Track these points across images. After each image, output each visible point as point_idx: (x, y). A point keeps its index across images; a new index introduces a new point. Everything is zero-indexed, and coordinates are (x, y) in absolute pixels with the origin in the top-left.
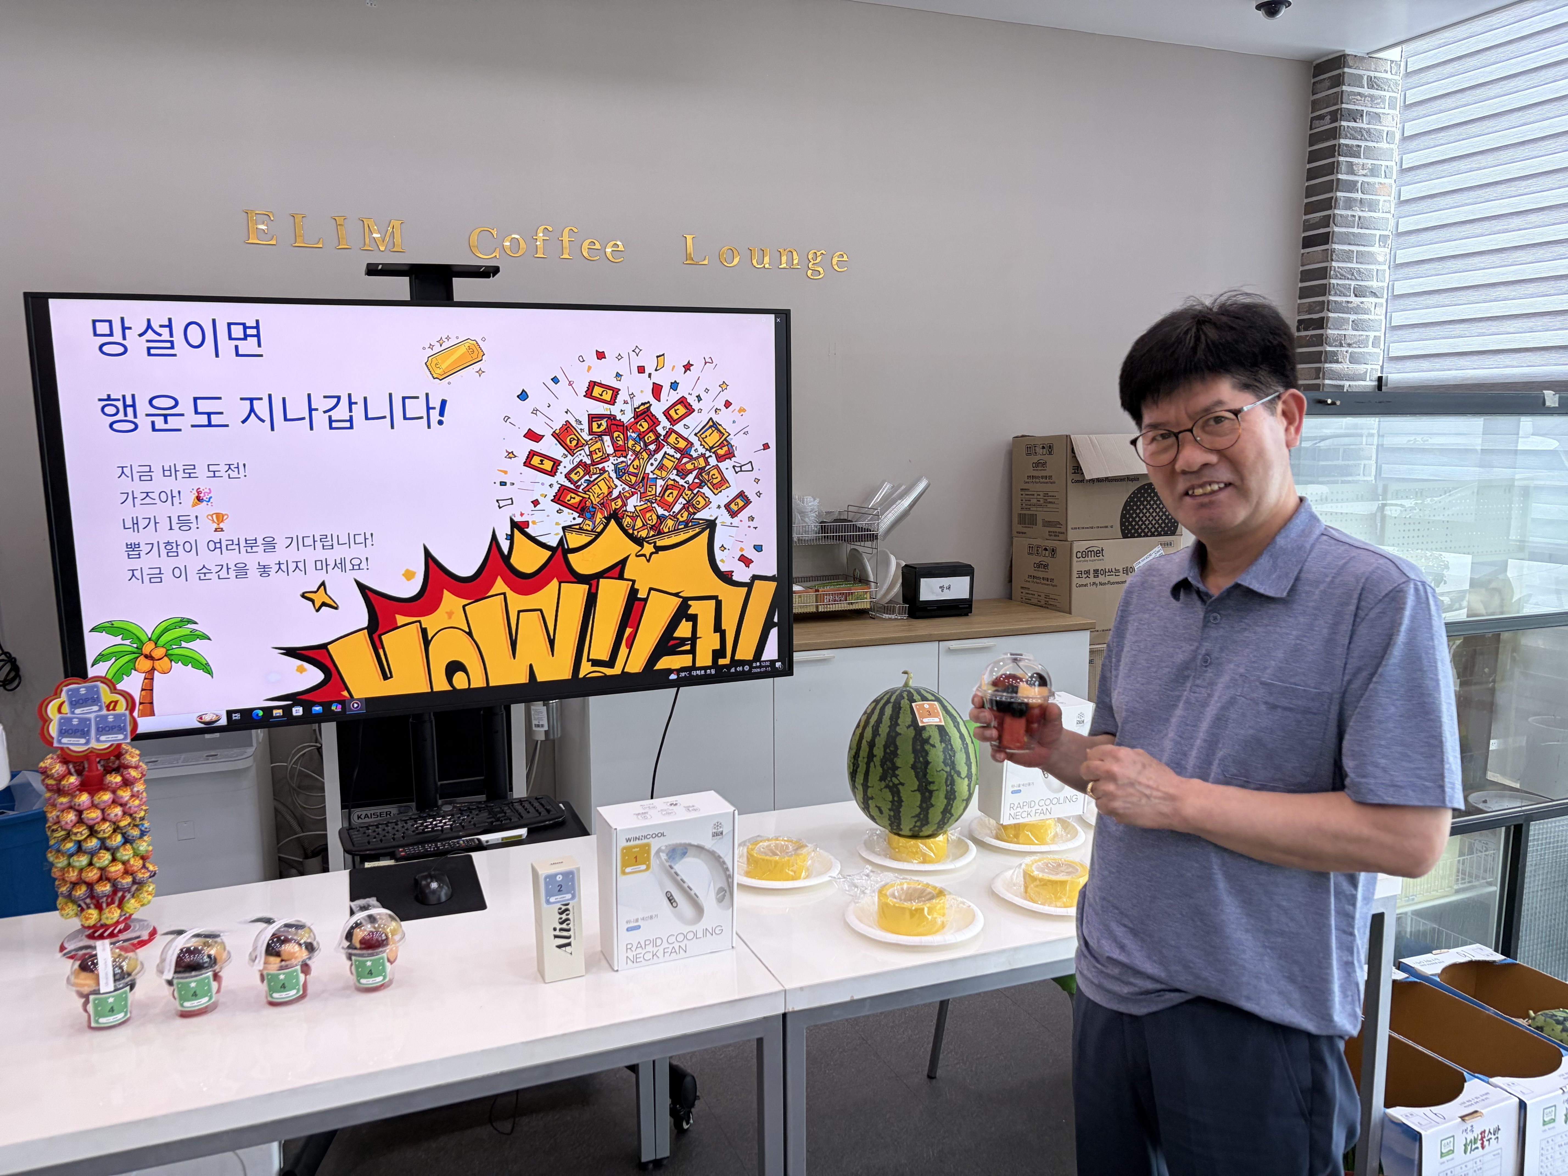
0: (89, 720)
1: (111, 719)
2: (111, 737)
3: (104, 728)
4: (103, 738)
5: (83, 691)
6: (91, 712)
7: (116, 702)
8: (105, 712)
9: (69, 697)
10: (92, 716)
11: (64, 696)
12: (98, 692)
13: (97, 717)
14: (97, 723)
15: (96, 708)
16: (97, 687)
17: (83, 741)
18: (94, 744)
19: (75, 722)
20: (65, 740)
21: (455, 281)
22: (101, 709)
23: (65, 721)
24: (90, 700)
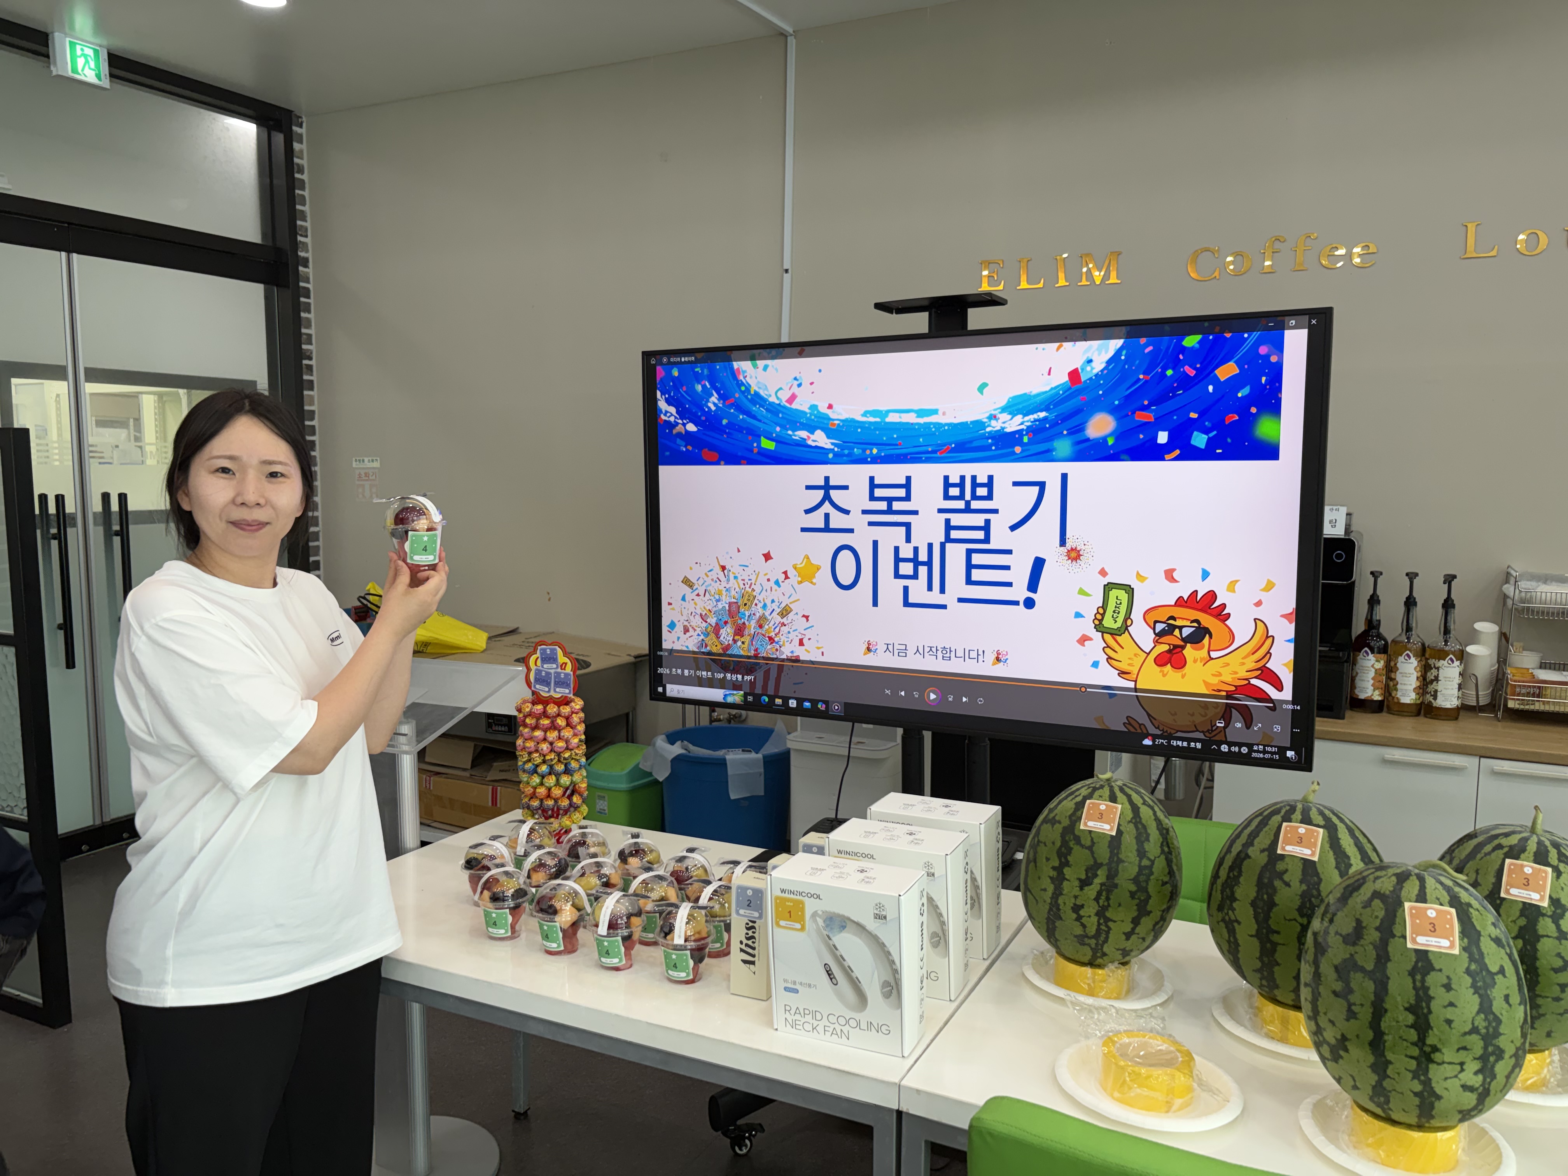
0: (550, 674)
1: (562, 676)
2: (562, 690)
3: (560, 683)
4: (558, 690)
5: (548, 651)
6: (550, 668)
7: (566, 664)
8: (559, 670)
9: (541, 654)
10: (552, 671)
11: (538, 654)
12: (556, 654)
13: (555, 673)
14: (555, 677)
15: (554, 666)
16: (555, 649)
17: (547, 689)
18: (552, 693)
19: (543, 674)
20: (538, 686)
21: (971, 311)
22: (557, 668)
23: (538, 672)
24: (552, 659)
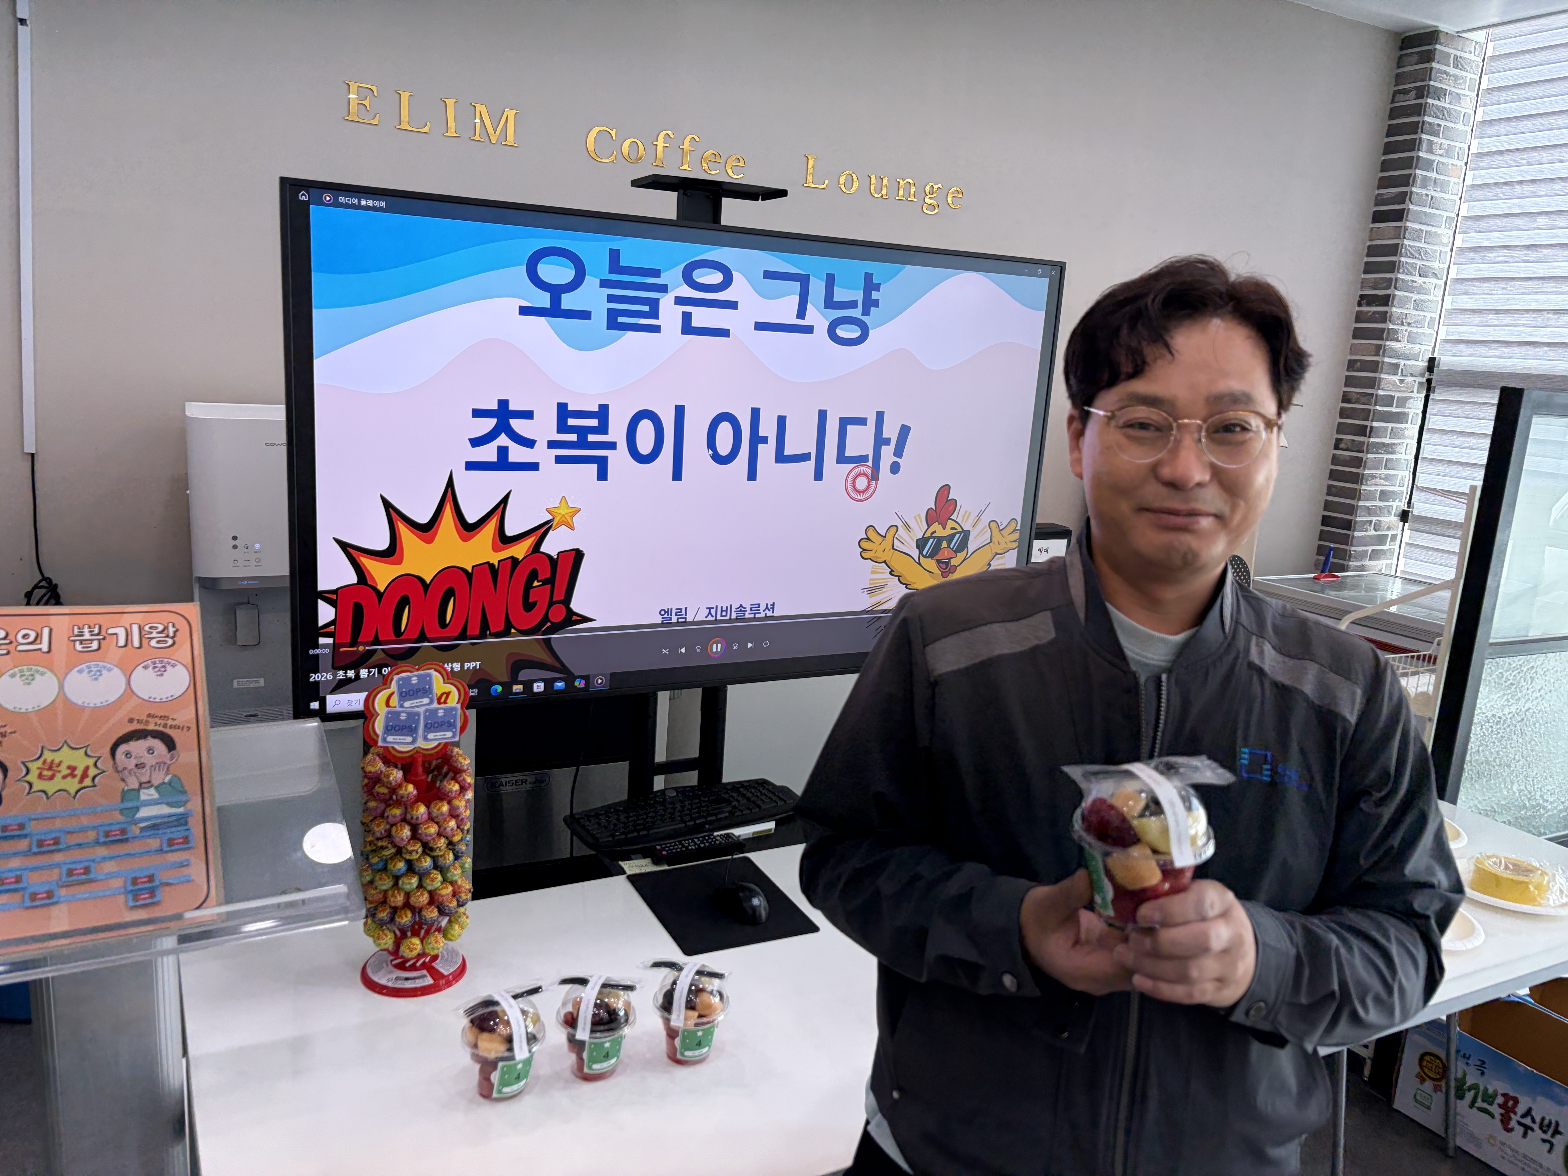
0: (418, 714)
2: (440, 735)
3: (434, 725)
4: (431, 736)
5: (414, 680)
6: (420, 705)
7: (448, 694)
8: (435, 705)
9: (399, 686)
10: (421, 710)
11: (394, 686)
12: (430, 683)
13: (426, 711)
14: (426, 719)
15: (426, 701)
16: (430, 675)
17: (409, 739)
18: (421, 744)
19: (403, 716)
22: (431, 702)
23: (393, 716)
24: (424, 690)
